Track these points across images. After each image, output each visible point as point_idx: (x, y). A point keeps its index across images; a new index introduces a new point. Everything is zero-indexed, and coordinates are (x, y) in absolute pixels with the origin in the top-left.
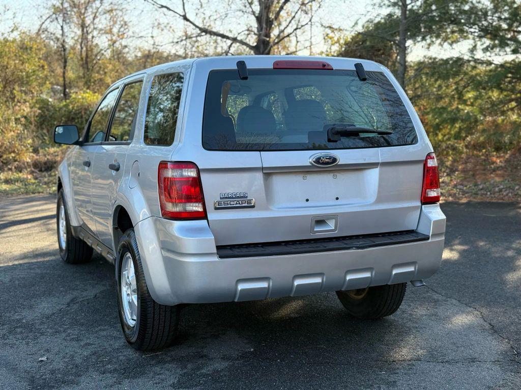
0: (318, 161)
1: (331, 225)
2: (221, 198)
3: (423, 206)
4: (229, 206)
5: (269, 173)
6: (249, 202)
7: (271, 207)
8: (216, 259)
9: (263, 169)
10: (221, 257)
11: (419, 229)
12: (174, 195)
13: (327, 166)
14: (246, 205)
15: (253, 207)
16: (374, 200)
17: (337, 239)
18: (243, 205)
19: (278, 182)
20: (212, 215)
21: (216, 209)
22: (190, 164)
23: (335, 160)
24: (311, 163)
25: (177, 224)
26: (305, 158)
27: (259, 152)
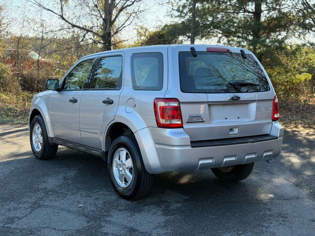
0: (232, 99)
1: (236, 131)
2: (189, 117)
3: (273, 122)
4: (193, 121)
5: (211, 104)
6: (202, 119)
7: (212, 122)
8: (190, 148)
9: (208, 102)
10: (192, 147)
11: (271, 133)
12: (166, 115)
13: (235, 101)
14: (201, 120)
15: (204, 122)
16: (254, 119)
17: (239, 138)
18: (200, 121)
19: (214, 109)
20: (186, 126)
21: (188, 122)
22: (175, 100)
23: (239, 98)
24: (229, 99)
25: (168, 130)
26: (226, 97)
27: (206, 94)
